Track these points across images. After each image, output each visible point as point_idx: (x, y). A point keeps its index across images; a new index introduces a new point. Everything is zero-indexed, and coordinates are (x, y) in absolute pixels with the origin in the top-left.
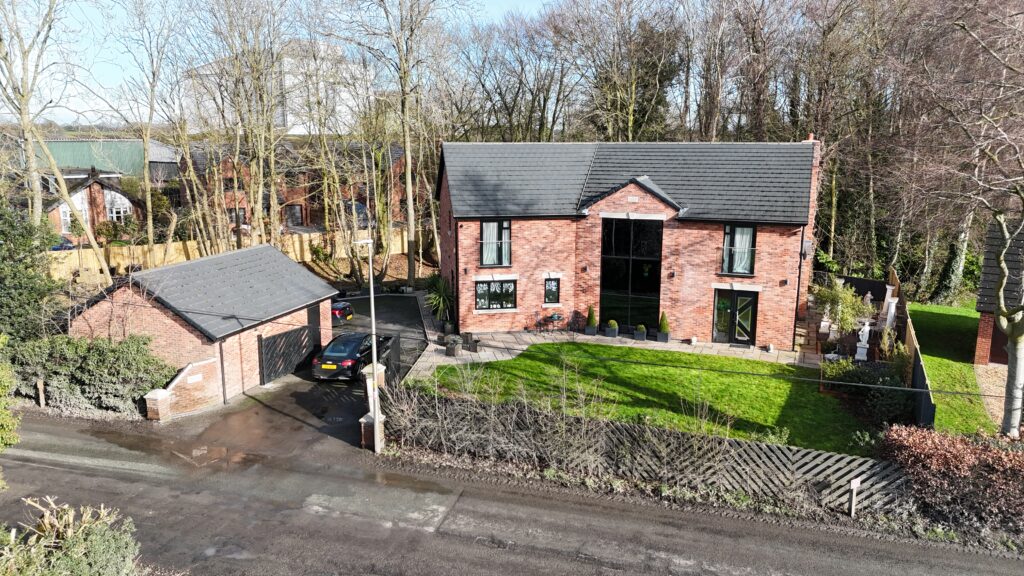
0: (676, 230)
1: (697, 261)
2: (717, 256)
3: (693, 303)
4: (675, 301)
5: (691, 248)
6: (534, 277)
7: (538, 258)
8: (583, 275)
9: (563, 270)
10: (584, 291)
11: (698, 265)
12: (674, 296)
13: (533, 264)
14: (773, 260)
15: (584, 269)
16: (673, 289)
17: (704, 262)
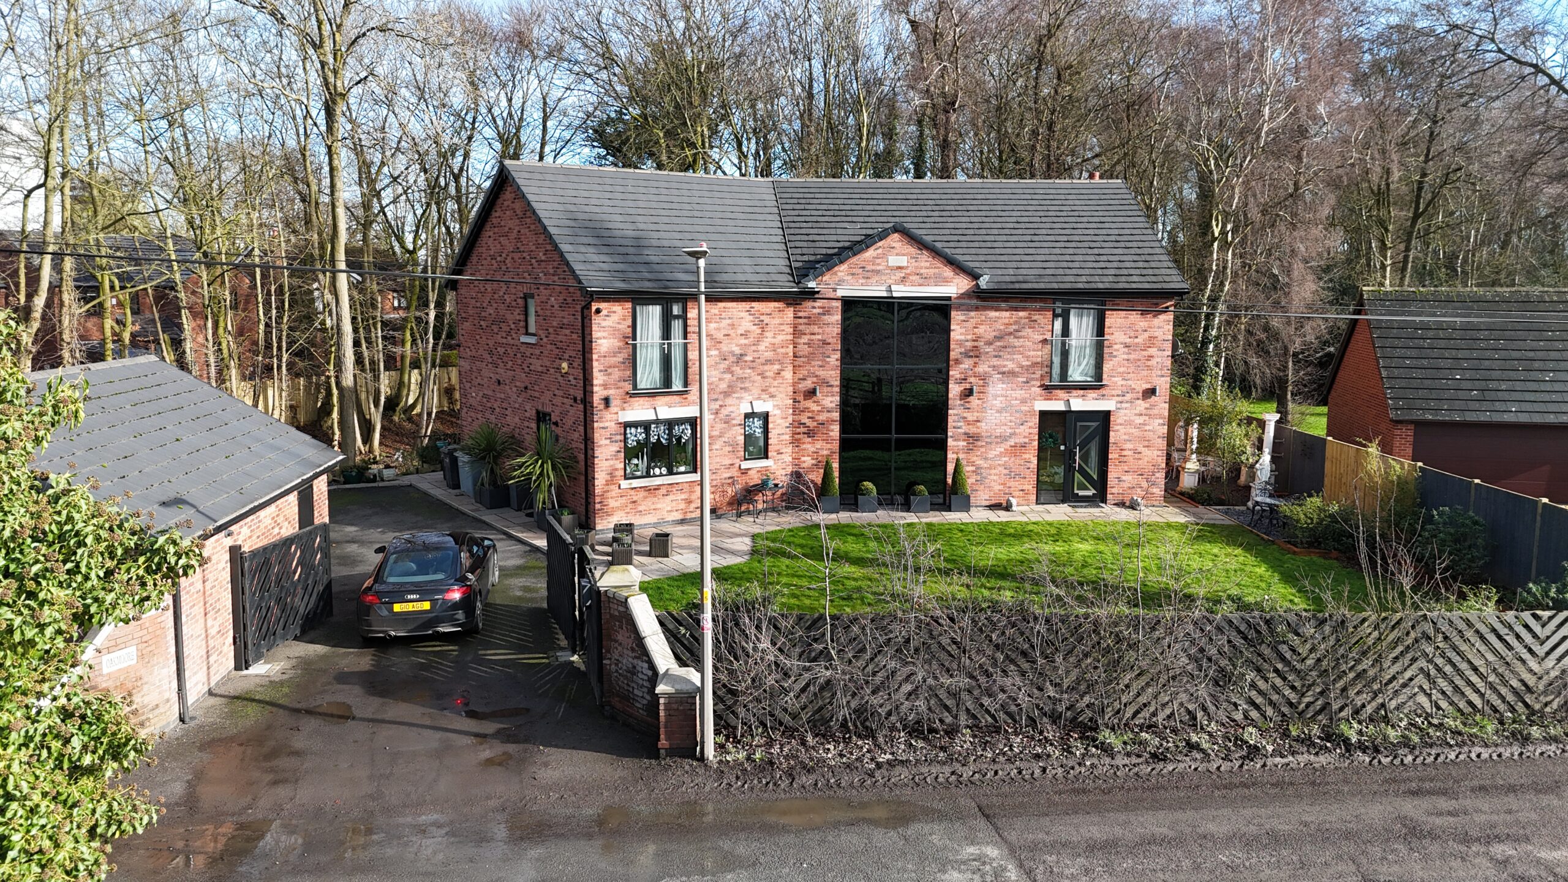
0: (973, 314)
1: (1011, 366)
2: (1040, 354)
3: (1003, 439)
4: (973, 439)
5: (998, 344)
6: (725, 412)
7: (732, 373)
8: (810, 404)
9: (772, 396)
10: (811, 433)
11: (1012, 374)
12: (972, 430)
13: (723, 386)
14: (1132, 357)
15: (811, 393)
16: (970, 417)
17: (1022, 367)
